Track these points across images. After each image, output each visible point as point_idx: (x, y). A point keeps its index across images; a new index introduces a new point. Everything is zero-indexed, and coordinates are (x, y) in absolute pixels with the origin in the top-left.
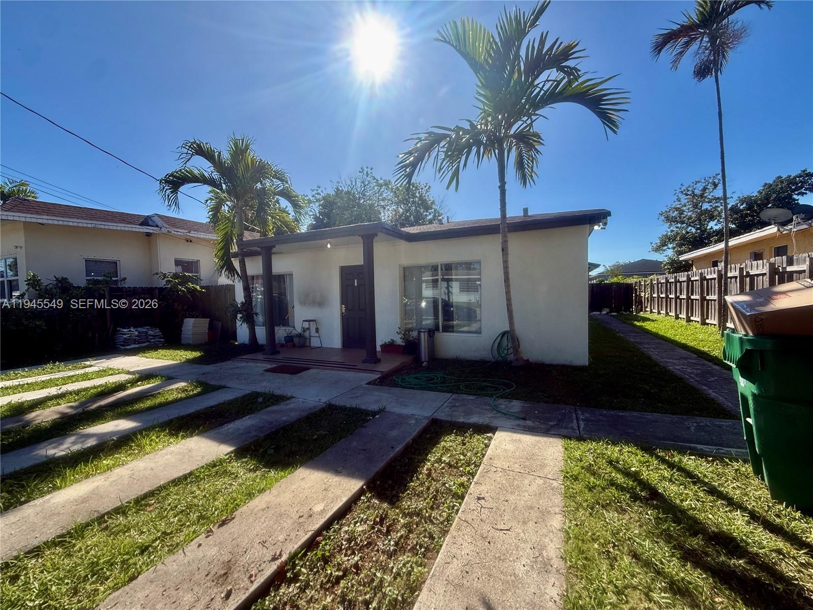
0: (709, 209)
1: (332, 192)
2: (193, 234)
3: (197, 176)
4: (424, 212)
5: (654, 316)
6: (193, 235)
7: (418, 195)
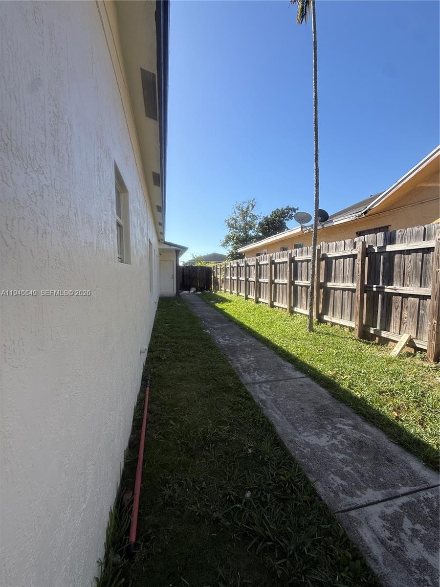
0: (250, 221)
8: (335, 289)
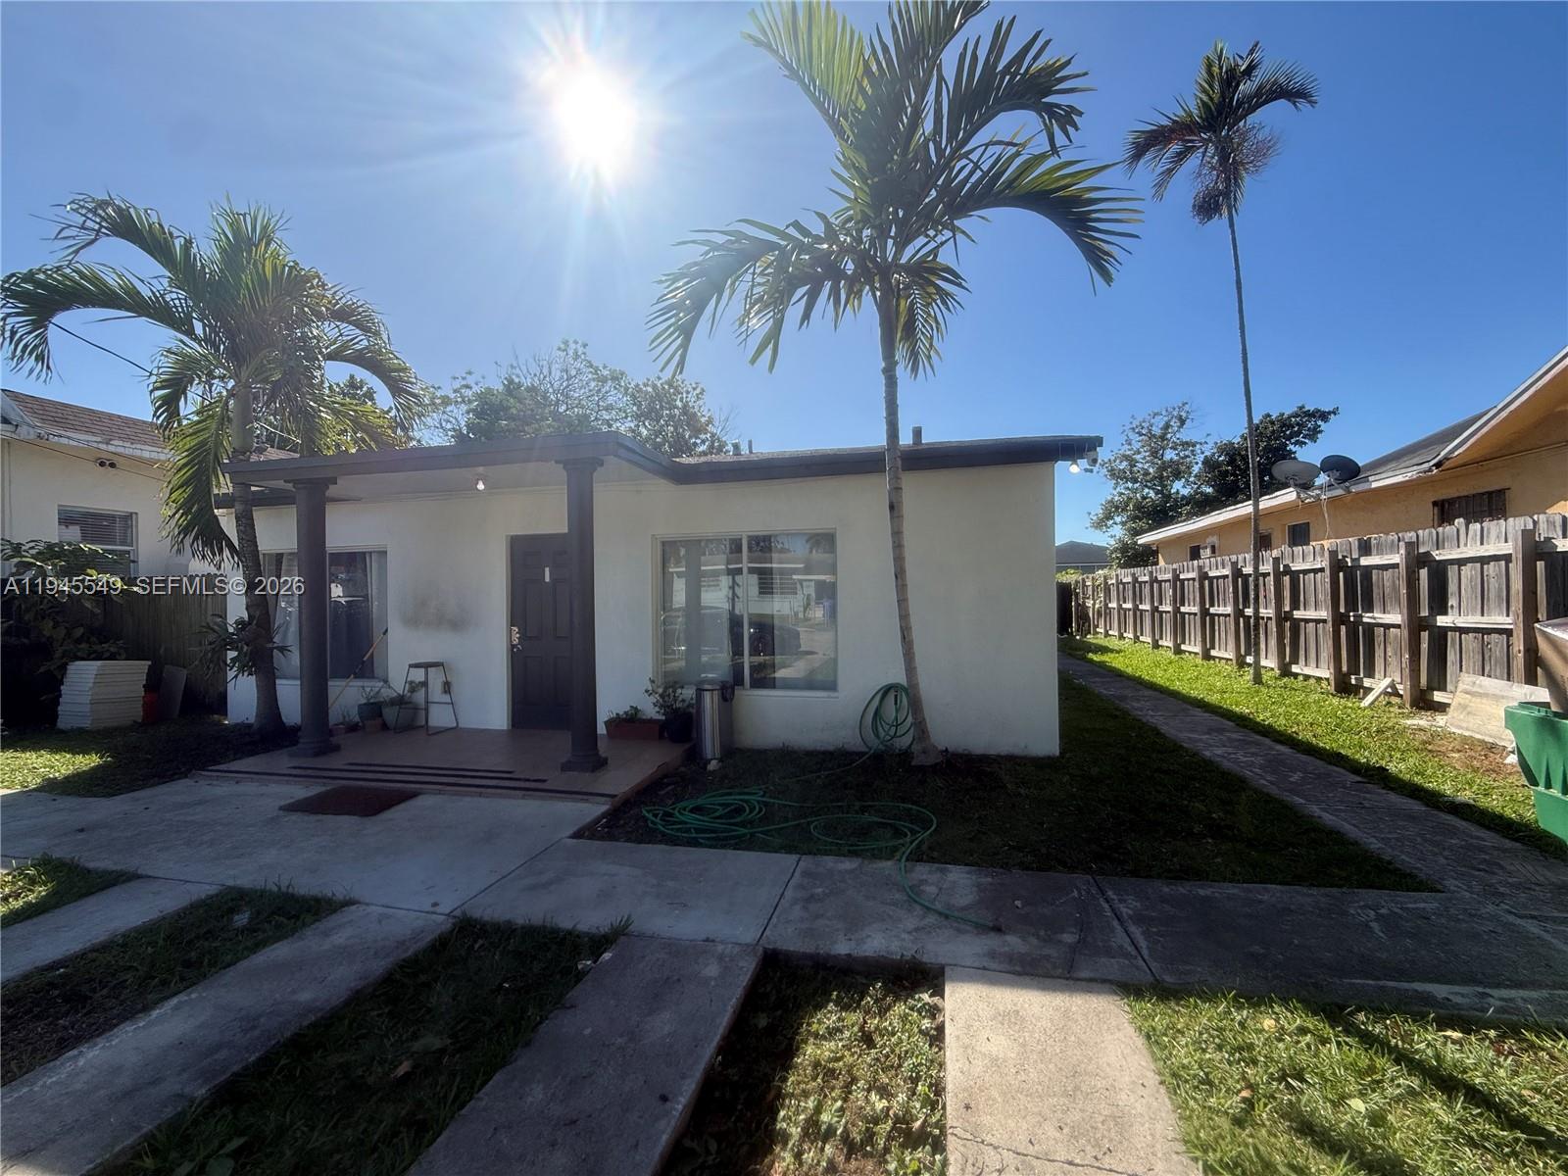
0: (1176, 458)
1: (498, 386)
2: (117, 446)
3: (115, 292)
4: (690, 437)
5: (1113, 643)
6: (120, 450)
7: (679, 404)
8: (1307, 621)
